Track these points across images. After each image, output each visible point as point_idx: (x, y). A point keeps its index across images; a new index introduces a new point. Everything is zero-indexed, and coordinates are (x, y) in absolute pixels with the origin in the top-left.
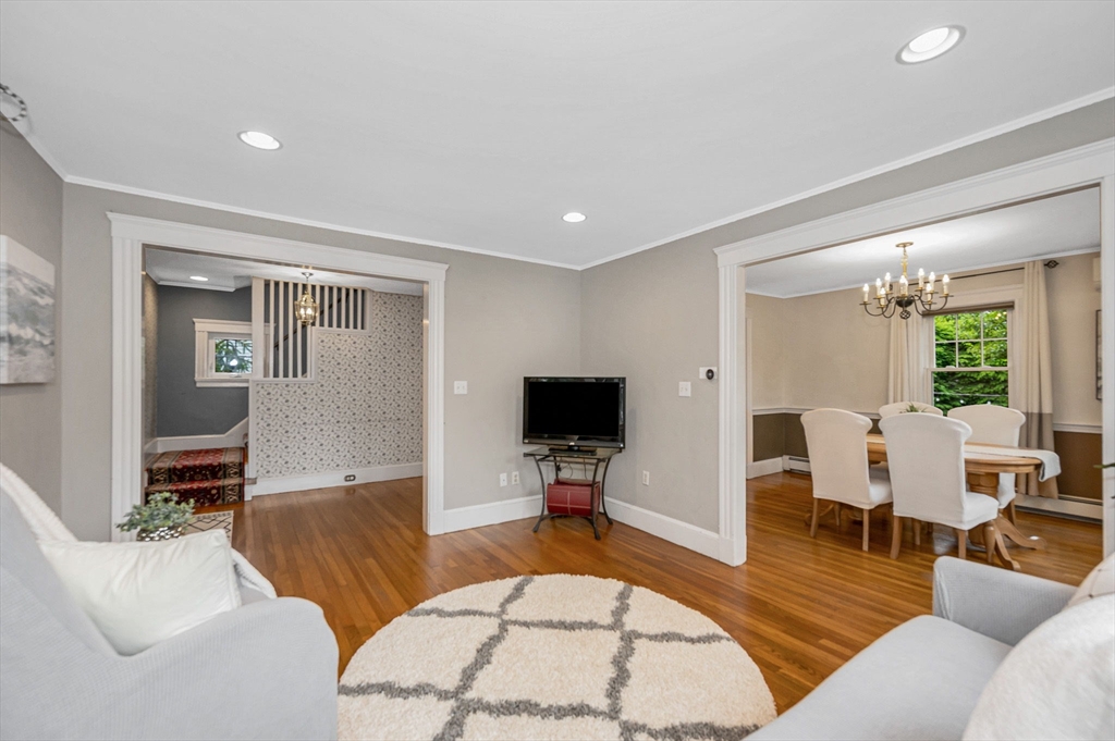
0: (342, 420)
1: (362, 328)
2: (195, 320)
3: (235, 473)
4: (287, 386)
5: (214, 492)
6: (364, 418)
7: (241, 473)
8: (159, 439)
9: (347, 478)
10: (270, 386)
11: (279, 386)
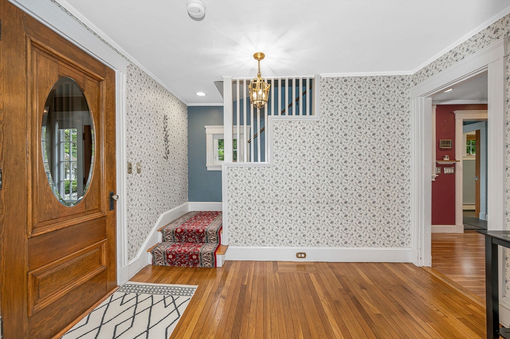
0: (294, 201)
1: (311, 114)
2: (206, 127)
3: (214, 240)
4: (249, 169)
5: (194, 257)
6: (313, 200)
7: (218, 239)
8: (189, 203)
9: (299, 255)
10: (236, 169)
11: (243, 169)
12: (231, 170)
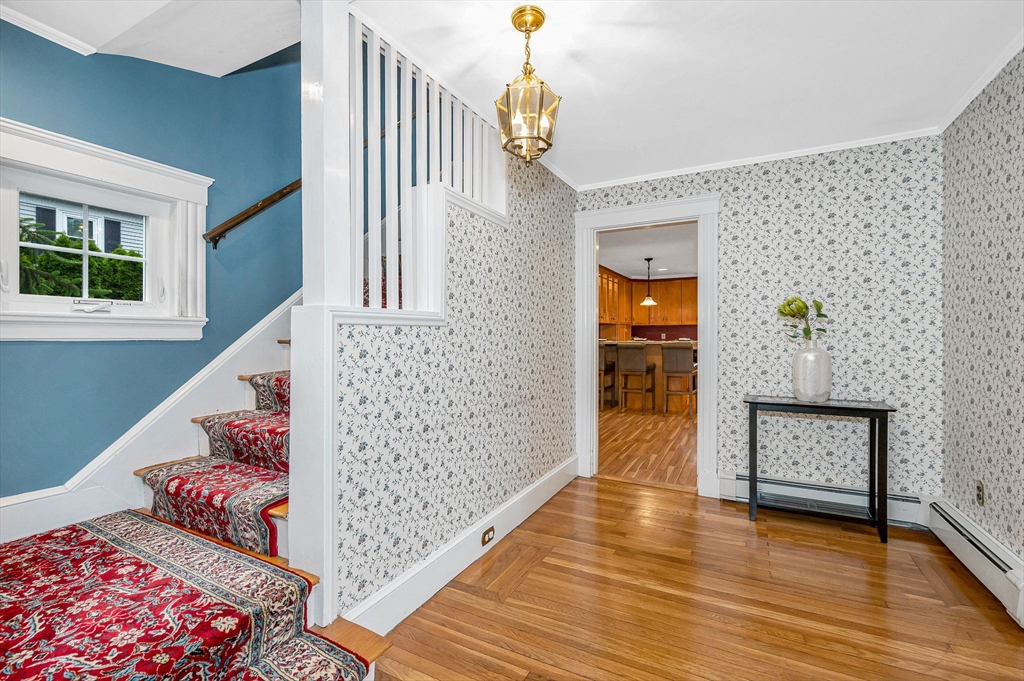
6: (501, 402)
10: (365, 330)
11: (384, 330)
12: (351, 336)
